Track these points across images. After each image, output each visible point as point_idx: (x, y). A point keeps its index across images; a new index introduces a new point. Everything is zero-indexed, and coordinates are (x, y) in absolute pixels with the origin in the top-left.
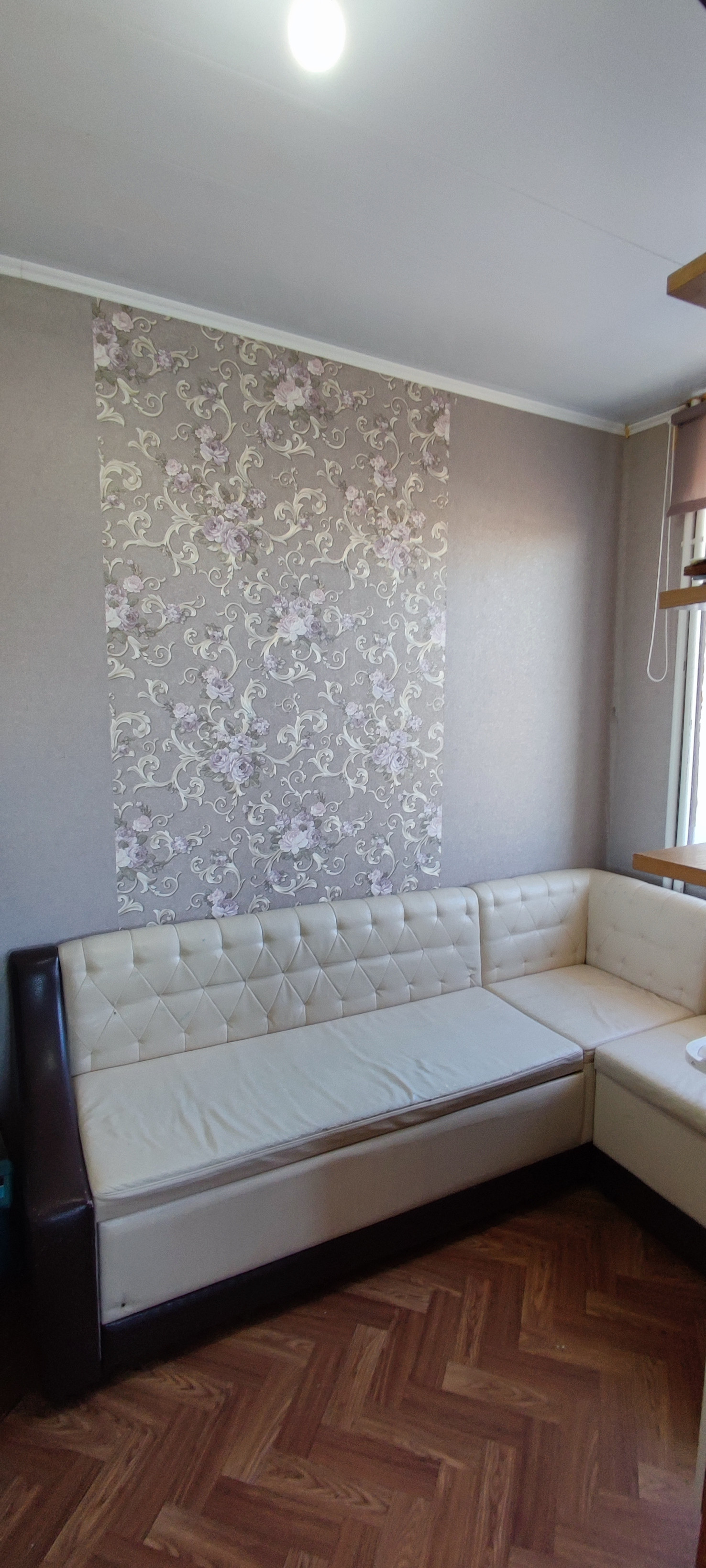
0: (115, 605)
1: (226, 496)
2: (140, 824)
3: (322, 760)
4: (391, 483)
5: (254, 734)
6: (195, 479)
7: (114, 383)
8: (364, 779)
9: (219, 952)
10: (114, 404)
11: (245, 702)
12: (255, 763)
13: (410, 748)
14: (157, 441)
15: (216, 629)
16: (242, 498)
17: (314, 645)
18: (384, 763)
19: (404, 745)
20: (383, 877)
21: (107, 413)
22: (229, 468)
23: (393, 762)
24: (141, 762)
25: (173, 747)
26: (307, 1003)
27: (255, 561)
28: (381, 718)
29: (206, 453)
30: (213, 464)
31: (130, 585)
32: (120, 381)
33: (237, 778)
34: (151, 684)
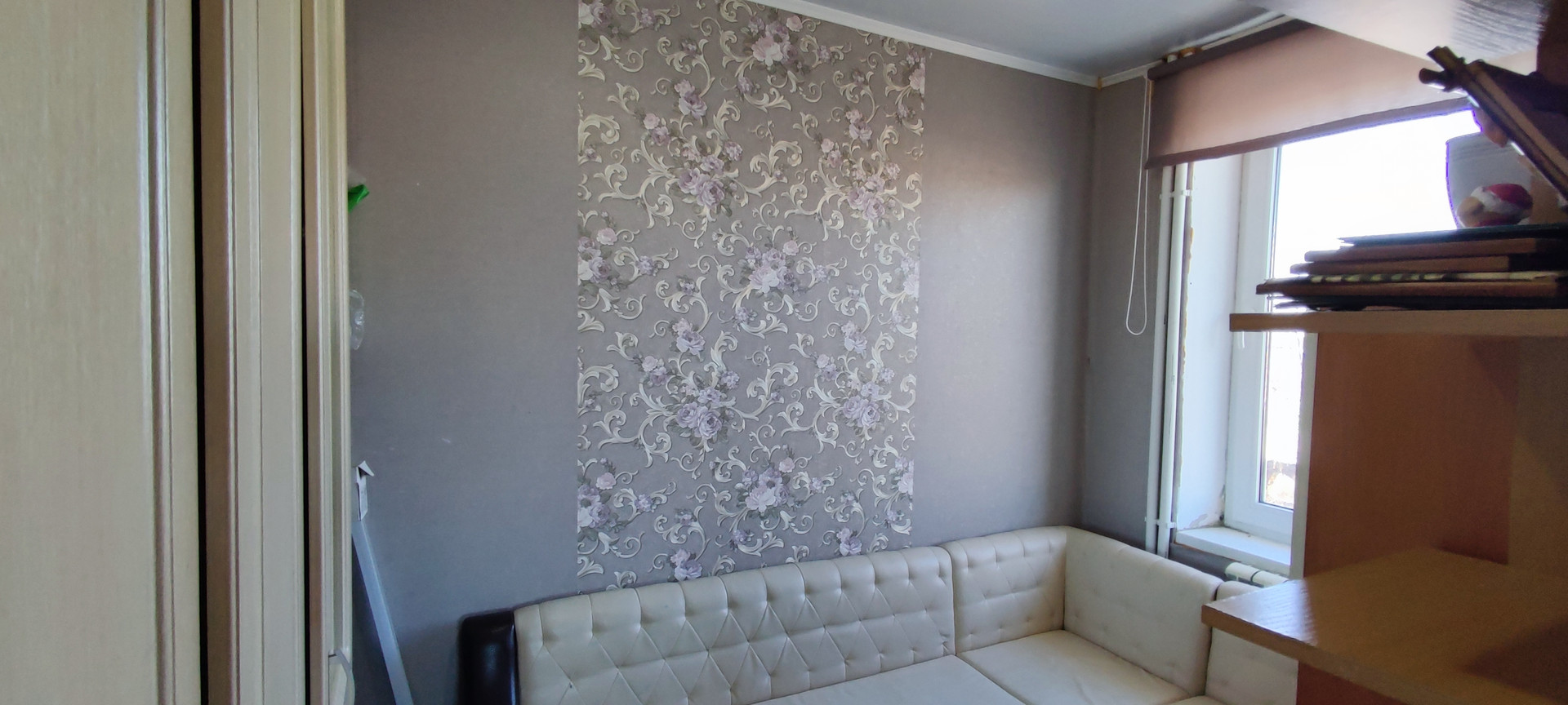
0: (587, 257)
1: (703, 149)
2: (603, 482)
3: (792, 414)
4: (866, 135)
5: (723, 388)
6: (673, 132)
7: (596, 40)
8: (834, 433)
9: (683, 619)
10: (597, 60)
11: (716, 355)
12: (724, 418)
13: (882, 401)
14: (636, 95)
15: (688, 281)
16: (718, 150)
17: (786, 298)
18: (855, 417)
19: (876, 397)
20: (852, 536)
21: (588, 69)
22: (707, 121)
23: (864, 415)
24: (608, 417)
25: (640, 401)
26: (772, 675)
27: (729, 212)
28: (852, 370)
29: (684, 107)
30: (691, 118)
31: (604, 237)
32: (603, 38)
33: (705, 432)
34: (620, 337)
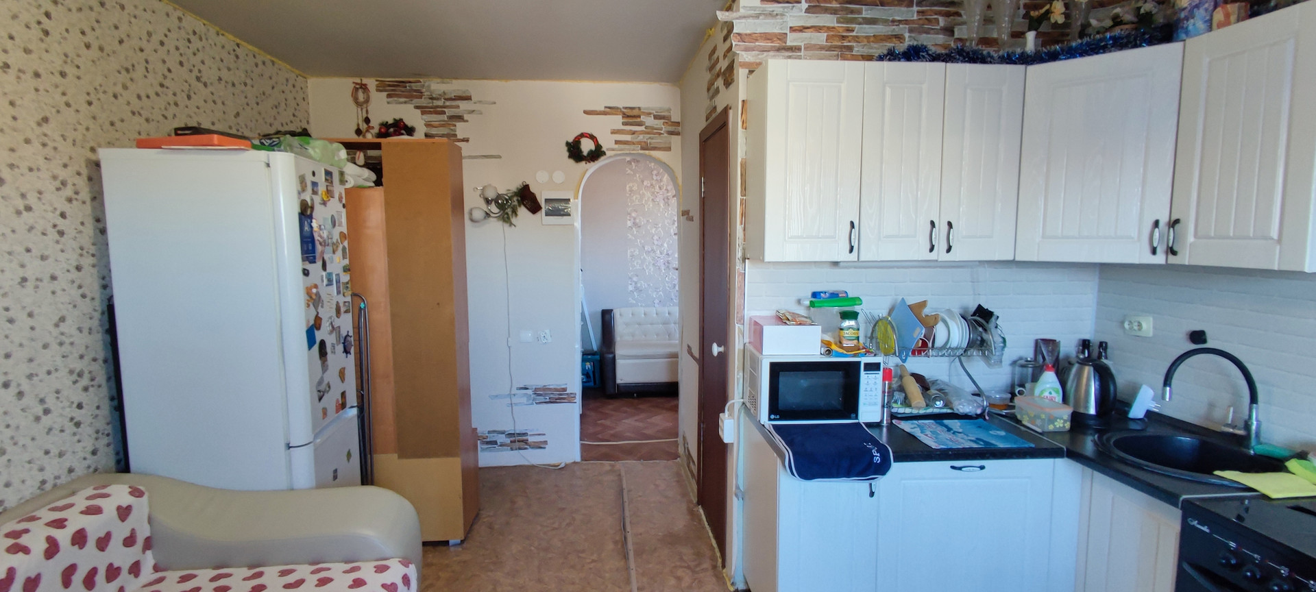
0: (630, 220)
1: (660, 188)
2: (635, 279)
5: (668, 254)
6: (651, 185)
7: (631, 164)
9: (655, 315)
10: (631, 170)
11: (665, 245)
12: (668, 263)
14: (641, 177)
15: (657, 225)
16: (665, 188)
21: (629, 171)
22: (661, 180)
24: (636, 262)
25: (644, 258)
27: (669, 205)
29: (655, 178)
30: (657, 180)
31: (634, 215)
32: (633, 163)
33: (663, 268)
34: (639, 241)
